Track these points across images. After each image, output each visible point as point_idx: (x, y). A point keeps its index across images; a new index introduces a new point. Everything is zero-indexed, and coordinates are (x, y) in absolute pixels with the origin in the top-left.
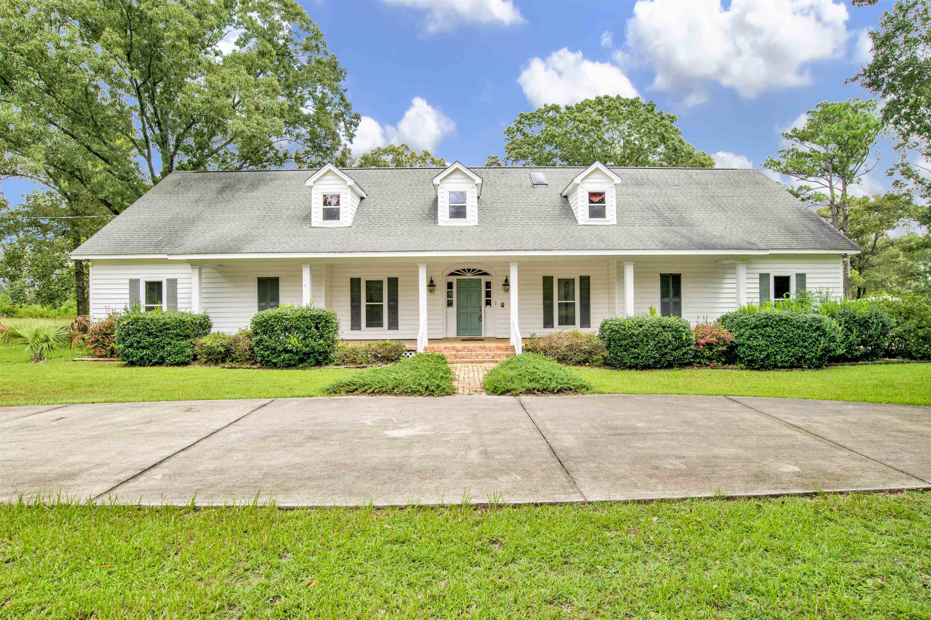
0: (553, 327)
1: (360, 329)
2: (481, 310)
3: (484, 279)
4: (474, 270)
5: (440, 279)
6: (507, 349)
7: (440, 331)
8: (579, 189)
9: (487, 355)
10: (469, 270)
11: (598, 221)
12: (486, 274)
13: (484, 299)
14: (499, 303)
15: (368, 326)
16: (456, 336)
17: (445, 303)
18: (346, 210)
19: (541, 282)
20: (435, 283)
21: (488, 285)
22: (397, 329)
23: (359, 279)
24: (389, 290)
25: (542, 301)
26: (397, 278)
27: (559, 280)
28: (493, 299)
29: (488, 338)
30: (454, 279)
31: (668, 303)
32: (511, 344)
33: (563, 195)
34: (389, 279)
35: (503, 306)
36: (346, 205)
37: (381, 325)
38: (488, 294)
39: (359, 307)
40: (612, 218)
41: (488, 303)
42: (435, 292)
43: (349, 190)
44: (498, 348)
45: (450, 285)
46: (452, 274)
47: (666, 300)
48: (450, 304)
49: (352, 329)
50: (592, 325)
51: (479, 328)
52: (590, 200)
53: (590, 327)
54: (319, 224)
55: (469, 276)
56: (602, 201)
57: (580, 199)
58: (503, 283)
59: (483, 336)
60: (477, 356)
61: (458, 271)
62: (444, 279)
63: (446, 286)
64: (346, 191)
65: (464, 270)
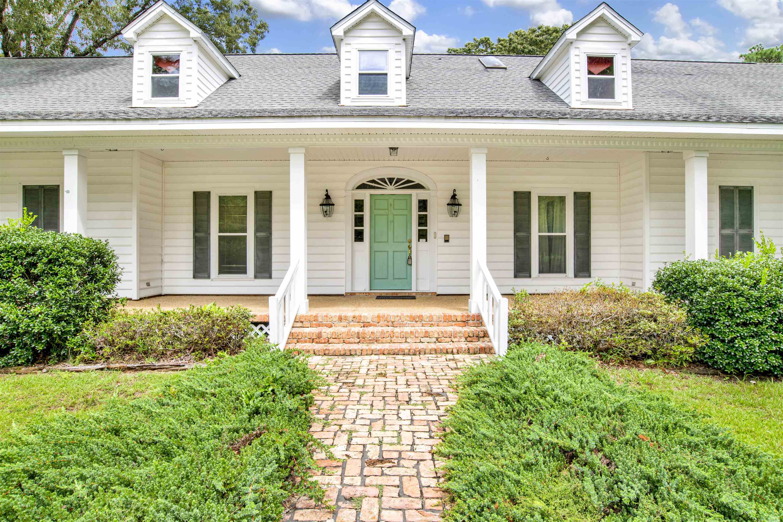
0: (530, 277)
1: (209, 277)
2: (410, 248)
3: (416, 195)
4: (399, 180)
5: (343, 193)
6: (465, 322)
7: (343, 282)
8: (573, 52)
9: (427, 335)
10: (391, 180)
11: (604, 103)
12: (419, 186)
13: (415, 228)
14: (441, 235)
15: (222, 271)
16: (368, 291)
17: (351, 235)
18: (189, 80)
19: (511, 201)
20: (333, 201)
21: (423, 205)
22: (270, 277)
23: (208, 194)
24: (256, 213)
25: (512, 233)
26: (271, 192)
27: (541, 198)
28: (431, 228)
29: (423, 294)
30: (365, 195)
31: (731, 237)
32: (473, 311)
33: (534, 77)
34: (257, 194)
35: (447, 241)
36: (189, 72)
37: (244, 271)
38: (423, 221)
39: (207, 240)
40: (625, 98)
41: (423, 235)
42: (334, 216)
43: (195, 49)
44: (448, 320)
45: (359, 205)
46: (363, 186)
47: (727, 232)
48: (359, 236)
49: (194, 277)
50: (593, 273)
51: (408, 277)
52: (588, 70)
53: (590, 276)
54: (145, 102)
55: (390, 190)
56: (610, 71)
57: (574, 67)
58: (448, 201)
59: (414, 290)
60: (405, 338)
61: (373, 181)
62: (350, 193)
63: (351, 206)
64: (190, 49)
65: (383, 180)
